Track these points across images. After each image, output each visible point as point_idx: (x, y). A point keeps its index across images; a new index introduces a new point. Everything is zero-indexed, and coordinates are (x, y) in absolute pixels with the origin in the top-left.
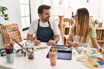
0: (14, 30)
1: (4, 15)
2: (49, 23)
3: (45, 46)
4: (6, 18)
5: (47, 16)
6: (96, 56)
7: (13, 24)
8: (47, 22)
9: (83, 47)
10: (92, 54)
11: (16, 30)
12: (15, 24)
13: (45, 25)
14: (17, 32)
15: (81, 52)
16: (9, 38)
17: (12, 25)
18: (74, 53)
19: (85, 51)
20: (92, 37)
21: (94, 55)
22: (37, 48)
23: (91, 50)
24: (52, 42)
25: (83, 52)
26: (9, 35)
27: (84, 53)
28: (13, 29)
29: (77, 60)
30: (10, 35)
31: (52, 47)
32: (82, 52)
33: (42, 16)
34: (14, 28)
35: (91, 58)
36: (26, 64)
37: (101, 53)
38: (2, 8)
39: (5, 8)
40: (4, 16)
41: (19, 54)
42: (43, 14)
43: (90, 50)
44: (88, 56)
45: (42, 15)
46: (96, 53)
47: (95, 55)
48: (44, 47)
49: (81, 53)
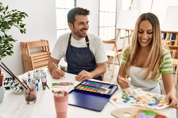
0: (43, 51)
1: (19, 24)
2: (87, 40)
3: (69, 82)
4: (23, 29)
5: (81, 27)
6: (155, 111)
7: (42, 40)
8: (84, 38)
9: (139, 89)
10: (151, 105)
11: (46, 51)
12: (44, 41)
13: (80, 44)
14: (46, 53)
15: (129, 100)
16: (31, 63)
17: (39, 42)
18: (115, 100)
19: (139, 98)
20: (163, 70)
21: (153, 107)
22: (54, 83)
23: (154, 97)
24: (85, 75)
25: (135, 99)
26: (30, 57)
27: (135, 101)
28: (42, 49)
29: (112, 114)
30: (32, 59)
31: (80, 84)
32: (132, 100)
33: (74, 27)
34: (43, 47)
35: (143, 114)
36: (18, 109)
37: (168, 106)
38: (19, 13)
39: (24, 13)
40: (20, 26)
41: (16, 91)
42: (75, 23)
43: (151, 97)
44: (139, 108)
45: (73, 25)
46: (159, 105)
47: (156, 109)
48: (67, 83)
49: (129, 102)
